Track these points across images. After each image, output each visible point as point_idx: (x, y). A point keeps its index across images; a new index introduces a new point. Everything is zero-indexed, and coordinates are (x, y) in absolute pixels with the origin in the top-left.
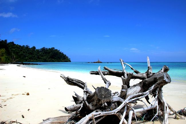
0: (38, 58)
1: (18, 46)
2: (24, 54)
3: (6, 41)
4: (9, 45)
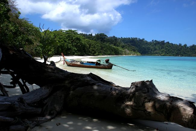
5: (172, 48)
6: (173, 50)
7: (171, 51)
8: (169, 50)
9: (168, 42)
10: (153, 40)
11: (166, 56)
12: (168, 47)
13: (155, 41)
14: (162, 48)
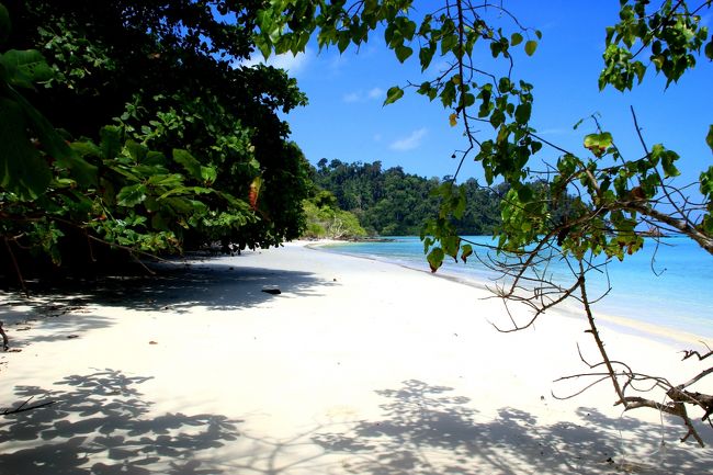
0: (485, 219)
1: (415, 180)
2: (434, 207)
3: (377, 164)
4: (388, 178)
5: (425, 196)
6: (434, 202)
7: (427, 210)
8: (412, 205)
9: (399, 169)
10: (323, 161)
11: (406, 234)
12: (403, 189)
13: (336, 163)
14: (377, 198)
